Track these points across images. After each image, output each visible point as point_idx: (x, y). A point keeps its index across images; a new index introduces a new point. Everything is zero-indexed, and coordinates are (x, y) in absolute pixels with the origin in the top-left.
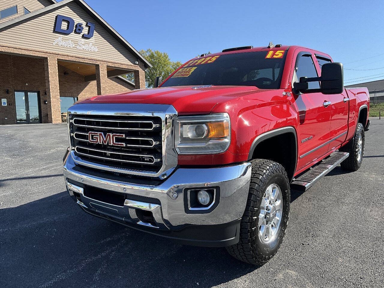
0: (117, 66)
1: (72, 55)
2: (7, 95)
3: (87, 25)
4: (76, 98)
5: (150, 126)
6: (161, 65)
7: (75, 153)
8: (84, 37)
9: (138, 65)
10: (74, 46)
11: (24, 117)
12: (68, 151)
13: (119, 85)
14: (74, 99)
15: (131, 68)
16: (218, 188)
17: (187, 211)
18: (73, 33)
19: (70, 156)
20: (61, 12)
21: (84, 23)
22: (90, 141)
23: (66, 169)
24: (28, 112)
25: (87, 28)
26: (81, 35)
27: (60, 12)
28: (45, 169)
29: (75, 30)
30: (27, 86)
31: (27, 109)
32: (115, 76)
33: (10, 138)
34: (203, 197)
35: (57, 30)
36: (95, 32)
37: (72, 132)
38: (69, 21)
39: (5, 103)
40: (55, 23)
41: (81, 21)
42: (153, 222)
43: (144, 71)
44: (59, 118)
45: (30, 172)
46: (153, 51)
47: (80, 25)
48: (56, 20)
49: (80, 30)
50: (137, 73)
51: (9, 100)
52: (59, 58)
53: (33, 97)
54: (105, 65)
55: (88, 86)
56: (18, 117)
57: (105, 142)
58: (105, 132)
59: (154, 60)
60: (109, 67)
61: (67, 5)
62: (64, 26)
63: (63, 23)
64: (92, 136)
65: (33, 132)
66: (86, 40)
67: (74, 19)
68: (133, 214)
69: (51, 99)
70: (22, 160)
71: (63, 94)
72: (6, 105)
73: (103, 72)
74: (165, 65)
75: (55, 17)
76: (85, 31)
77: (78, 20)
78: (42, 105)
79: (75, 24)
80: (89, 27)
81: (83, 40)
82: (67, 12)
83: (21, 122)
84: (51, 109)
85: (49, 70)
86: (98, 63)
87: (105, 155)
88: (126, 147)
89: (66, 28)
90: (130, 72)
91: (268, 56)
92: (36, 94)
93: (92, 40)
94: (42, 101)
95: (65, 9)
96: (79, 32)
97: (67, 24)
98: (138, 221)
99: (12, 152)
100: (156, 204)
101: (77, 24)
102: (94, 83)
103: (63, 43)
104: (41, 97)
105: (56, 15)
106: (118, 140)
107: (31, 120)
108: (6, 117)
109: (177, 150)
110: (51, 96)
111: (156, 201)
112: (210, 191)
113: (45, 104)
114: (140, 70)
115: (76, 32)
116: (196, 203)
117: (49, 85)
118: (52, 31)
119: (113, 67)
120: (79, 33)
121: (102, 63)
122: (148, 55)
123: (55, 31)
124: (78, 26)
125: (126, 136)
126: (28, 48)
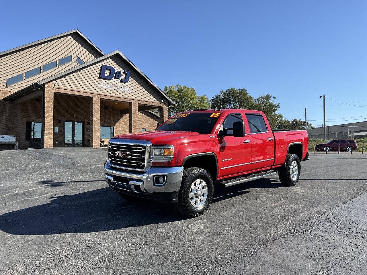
0: (146, 103)
1: (112, 95)
2: (59, 124)
3: (124, 73)
4: (112, 128)
5: (141, 149)
6: (188, 99)
7: (110, 161)
8: (122, 81)
9: (163, 102)
10: (113, 88)
11: (71, 141)
12: (107, 161)
13: (148, 117)
14: (111, 128)
15: (158, 105)
16: (167, 176)
17: (154, 185)
18: (113, 79)
19: (108, 163)
20: (106, 63)
21: (122, 71)
22: (117, 155)
23: (105, 169)
24: (74, 138)
25: (124, 75)
26: (119, 80)
27: (104, 63)
28: (89, 177)
29: (115, 76)
30: (75, 117)
31: (74, 135)
32: (146, 111)
33: (64, 157)
34: (161, 180)
35: (101, 76)
36: (130, 77)
37: (109, 151)
38: (111, 70)
39: (57, 130)
40: (101, 71)
41: (120, 70)
42: (141, 191)
43: (168, 107)
44: (99, 144)
45: (80, 178)
46: (182, 87)
47: (119, 72)
48: (101, 69)
49: (118, 76)
50: (161, 109)
51: (60, 128)
52: (101, 97)
53: (79, 126)
54: (137, 103)
55: (123, 118)
56: (66, 142)
57: (123, 156)
58: (124, 151)
59: (182, 94)
60: (139, 104)
61: (110, 57)
62: (107, 73)
63: (106, 71)
64: (118, 153)
65: (79, 154)
66: (124, 84)
67: (115, 68)
68: (133, 187)
69: (94, 129)
70: (73, 172)
71: (102, 124)
72: (58, 132)
73: (135, 108)
74: (191, 99)
75: (101, 67)
76: (123, 77)
77: (118, 68)
78: (86, 133)
79: (116, 72)
80: (126, 74)
81: (121, 84)
82: (110, 63)
83: (69, 145)
84: (93, 136)
85: (94, 106)
86: (131, 101)
87: (123, 162)
88: (132, 158)
89: (108, 75)
90: (157, 108)
91: (211, 116)
92: (81, 123)
93: (128, 83)
94: (85, 129)
95: (109, 61)
96: (118, 77)
97: (109, 72)
98: (135, 191)
99: (66, 166)
100: (142, 182)
101: (117, 72)
102: (127, 115)
103: (106, 86)
104: (85, 126)
105: (102, 65)
106: (129, 155)
107: (76, 144)
108: (57, 142)
109: (152, 159)
110: (94, 127)
111: (141, 181)
112: (163, 177)
113: (88, 131)
114: (164, 106)
115: (115, 78)
116: (158, 182)
117: (93, 118)
118: (98, 78)
119: (143, 104)
120: (118, 79)
121: (134, 101)
122: (177, 90)
123: (100, 77)
124: (117, 73)
125: (132, 154)
126: (80, 90)
